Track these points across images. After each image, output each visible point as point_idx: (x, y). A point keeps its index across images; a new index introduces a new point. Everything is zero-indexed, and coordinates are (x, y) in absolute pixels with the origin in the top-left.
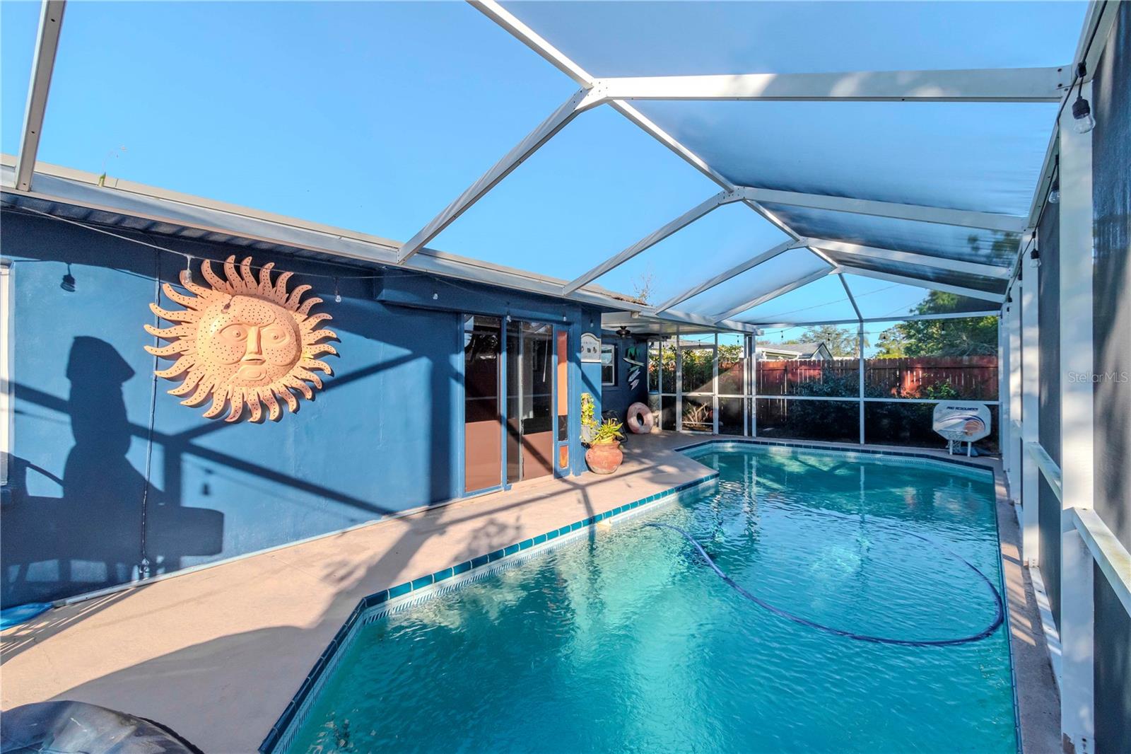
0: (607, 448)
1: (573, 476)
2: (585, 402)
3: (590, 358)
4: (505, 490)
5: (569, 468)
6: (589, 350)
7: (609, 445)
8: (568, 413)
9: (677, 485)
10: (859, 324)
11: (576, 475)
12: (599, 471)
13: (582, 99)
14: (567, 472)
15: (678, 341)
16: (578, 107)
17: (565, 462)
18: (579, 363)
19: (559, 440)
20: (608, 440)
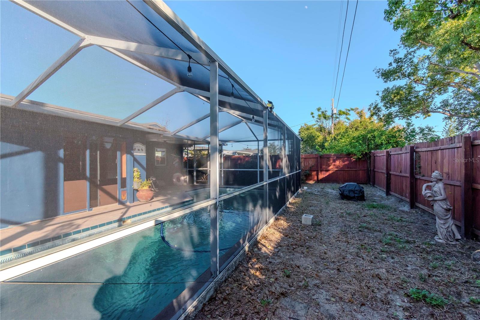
0: (145, 191)
1: (129, 203)
2: (135, 172)
3: (139, 153)
4: (89, 211)
5: (127, 200)
6: (139, 150)
7: (146, 190)
8: (127, 176)
9: (172, 204)
10: (257, 142)
11: (130, 203)
12: (142, 201)
13: (82, 42)
14: (126, 201)
15: (194, 148)
16: (81, 45)
17: (124, 197)
18: (132, 155)
19: (121, 188)
20: (146, 188)
